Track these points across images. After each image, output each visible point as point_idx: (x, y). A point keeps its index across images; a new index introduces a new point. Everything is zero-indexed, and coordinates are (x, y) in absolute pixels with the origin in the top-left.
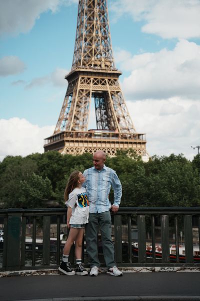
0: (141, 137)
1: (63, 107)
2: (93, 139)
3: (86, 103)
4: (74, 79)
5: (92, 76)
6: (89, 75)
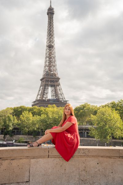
0: (67, 102)
1: (39, 91)
2: (49, 102)
3: (47, 89)
4: (43, 80)
5: (50, 79)
6: (49, 79)
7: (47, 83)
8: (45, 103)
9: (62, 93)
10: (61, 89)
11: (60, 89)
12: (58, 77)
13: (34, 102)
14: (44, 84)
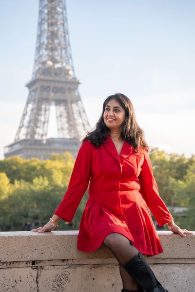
1: (24, 115)
2: (52, 147)
3: (46, 110)
4: (34, 87)
5: (52, 85)
6: (49, 84)
7: (45, 94)
8: (41, 149)
9: (85, 123)
10: (84, 111)
11: (81, 111)
12: (75, 78)
13: (11, 146)
14: (37, 97)
